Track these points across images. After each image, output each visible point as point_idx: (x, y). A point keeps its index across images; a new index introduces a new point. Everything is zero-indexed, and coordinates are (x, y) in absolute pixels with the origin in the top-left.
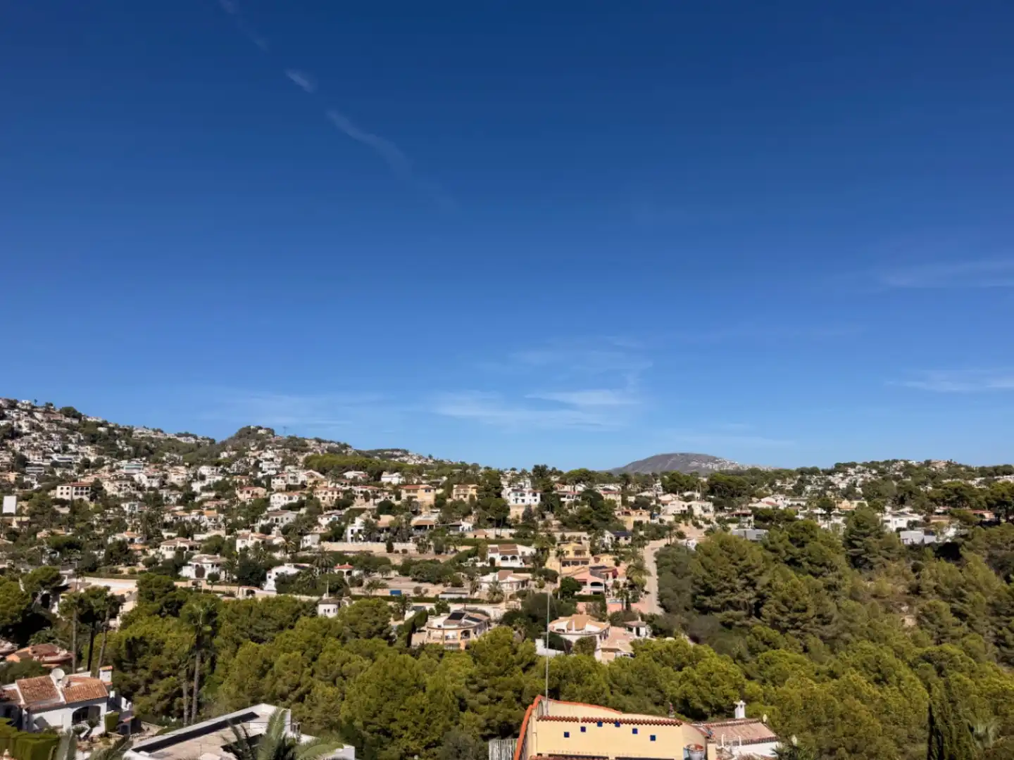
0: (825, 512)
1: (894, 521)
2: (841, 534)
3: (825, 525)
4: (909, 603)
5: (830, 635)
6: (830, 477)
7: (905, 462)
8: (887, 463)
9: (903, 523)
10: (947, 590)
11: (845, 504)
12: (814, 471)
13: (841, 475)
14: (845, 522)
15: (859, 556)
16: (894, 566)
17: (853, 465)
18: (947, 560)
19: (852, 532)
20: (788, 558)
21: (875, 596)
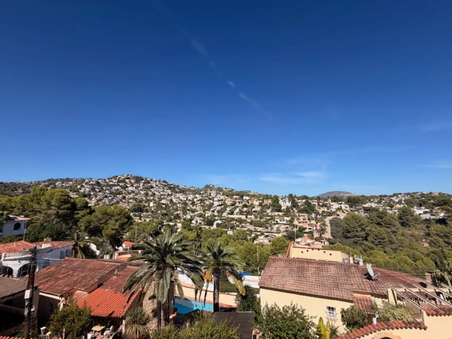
0: (390, 208)
1: (418, 211)
2: (397, 215)
3: (390, 212)
4: (425, 239)
5: (394, 248)
6: (392, 198)
7: (421, 193)
8: (414, 193)
9: (422, 212)
10: (442, 235)
11: (398, 206)
12: (385, 196)
13: (396, 197)
14: (398, 211)
15: (404, 223)
16: (418, 226)
17: (400, 194)
18: (441, 224)
19: (401, 214)
20: (376, 223)
21: (411, 236)
